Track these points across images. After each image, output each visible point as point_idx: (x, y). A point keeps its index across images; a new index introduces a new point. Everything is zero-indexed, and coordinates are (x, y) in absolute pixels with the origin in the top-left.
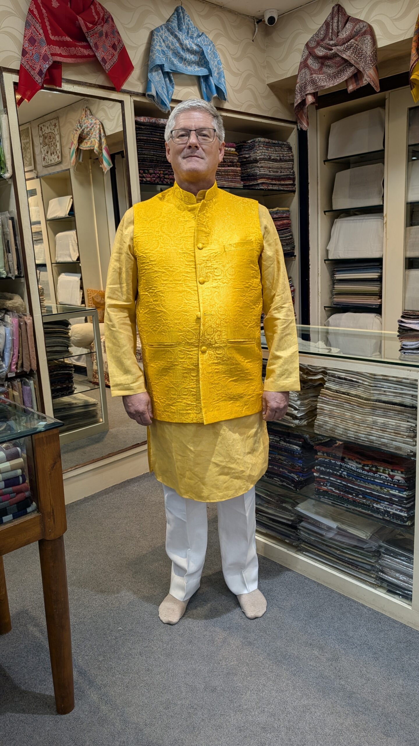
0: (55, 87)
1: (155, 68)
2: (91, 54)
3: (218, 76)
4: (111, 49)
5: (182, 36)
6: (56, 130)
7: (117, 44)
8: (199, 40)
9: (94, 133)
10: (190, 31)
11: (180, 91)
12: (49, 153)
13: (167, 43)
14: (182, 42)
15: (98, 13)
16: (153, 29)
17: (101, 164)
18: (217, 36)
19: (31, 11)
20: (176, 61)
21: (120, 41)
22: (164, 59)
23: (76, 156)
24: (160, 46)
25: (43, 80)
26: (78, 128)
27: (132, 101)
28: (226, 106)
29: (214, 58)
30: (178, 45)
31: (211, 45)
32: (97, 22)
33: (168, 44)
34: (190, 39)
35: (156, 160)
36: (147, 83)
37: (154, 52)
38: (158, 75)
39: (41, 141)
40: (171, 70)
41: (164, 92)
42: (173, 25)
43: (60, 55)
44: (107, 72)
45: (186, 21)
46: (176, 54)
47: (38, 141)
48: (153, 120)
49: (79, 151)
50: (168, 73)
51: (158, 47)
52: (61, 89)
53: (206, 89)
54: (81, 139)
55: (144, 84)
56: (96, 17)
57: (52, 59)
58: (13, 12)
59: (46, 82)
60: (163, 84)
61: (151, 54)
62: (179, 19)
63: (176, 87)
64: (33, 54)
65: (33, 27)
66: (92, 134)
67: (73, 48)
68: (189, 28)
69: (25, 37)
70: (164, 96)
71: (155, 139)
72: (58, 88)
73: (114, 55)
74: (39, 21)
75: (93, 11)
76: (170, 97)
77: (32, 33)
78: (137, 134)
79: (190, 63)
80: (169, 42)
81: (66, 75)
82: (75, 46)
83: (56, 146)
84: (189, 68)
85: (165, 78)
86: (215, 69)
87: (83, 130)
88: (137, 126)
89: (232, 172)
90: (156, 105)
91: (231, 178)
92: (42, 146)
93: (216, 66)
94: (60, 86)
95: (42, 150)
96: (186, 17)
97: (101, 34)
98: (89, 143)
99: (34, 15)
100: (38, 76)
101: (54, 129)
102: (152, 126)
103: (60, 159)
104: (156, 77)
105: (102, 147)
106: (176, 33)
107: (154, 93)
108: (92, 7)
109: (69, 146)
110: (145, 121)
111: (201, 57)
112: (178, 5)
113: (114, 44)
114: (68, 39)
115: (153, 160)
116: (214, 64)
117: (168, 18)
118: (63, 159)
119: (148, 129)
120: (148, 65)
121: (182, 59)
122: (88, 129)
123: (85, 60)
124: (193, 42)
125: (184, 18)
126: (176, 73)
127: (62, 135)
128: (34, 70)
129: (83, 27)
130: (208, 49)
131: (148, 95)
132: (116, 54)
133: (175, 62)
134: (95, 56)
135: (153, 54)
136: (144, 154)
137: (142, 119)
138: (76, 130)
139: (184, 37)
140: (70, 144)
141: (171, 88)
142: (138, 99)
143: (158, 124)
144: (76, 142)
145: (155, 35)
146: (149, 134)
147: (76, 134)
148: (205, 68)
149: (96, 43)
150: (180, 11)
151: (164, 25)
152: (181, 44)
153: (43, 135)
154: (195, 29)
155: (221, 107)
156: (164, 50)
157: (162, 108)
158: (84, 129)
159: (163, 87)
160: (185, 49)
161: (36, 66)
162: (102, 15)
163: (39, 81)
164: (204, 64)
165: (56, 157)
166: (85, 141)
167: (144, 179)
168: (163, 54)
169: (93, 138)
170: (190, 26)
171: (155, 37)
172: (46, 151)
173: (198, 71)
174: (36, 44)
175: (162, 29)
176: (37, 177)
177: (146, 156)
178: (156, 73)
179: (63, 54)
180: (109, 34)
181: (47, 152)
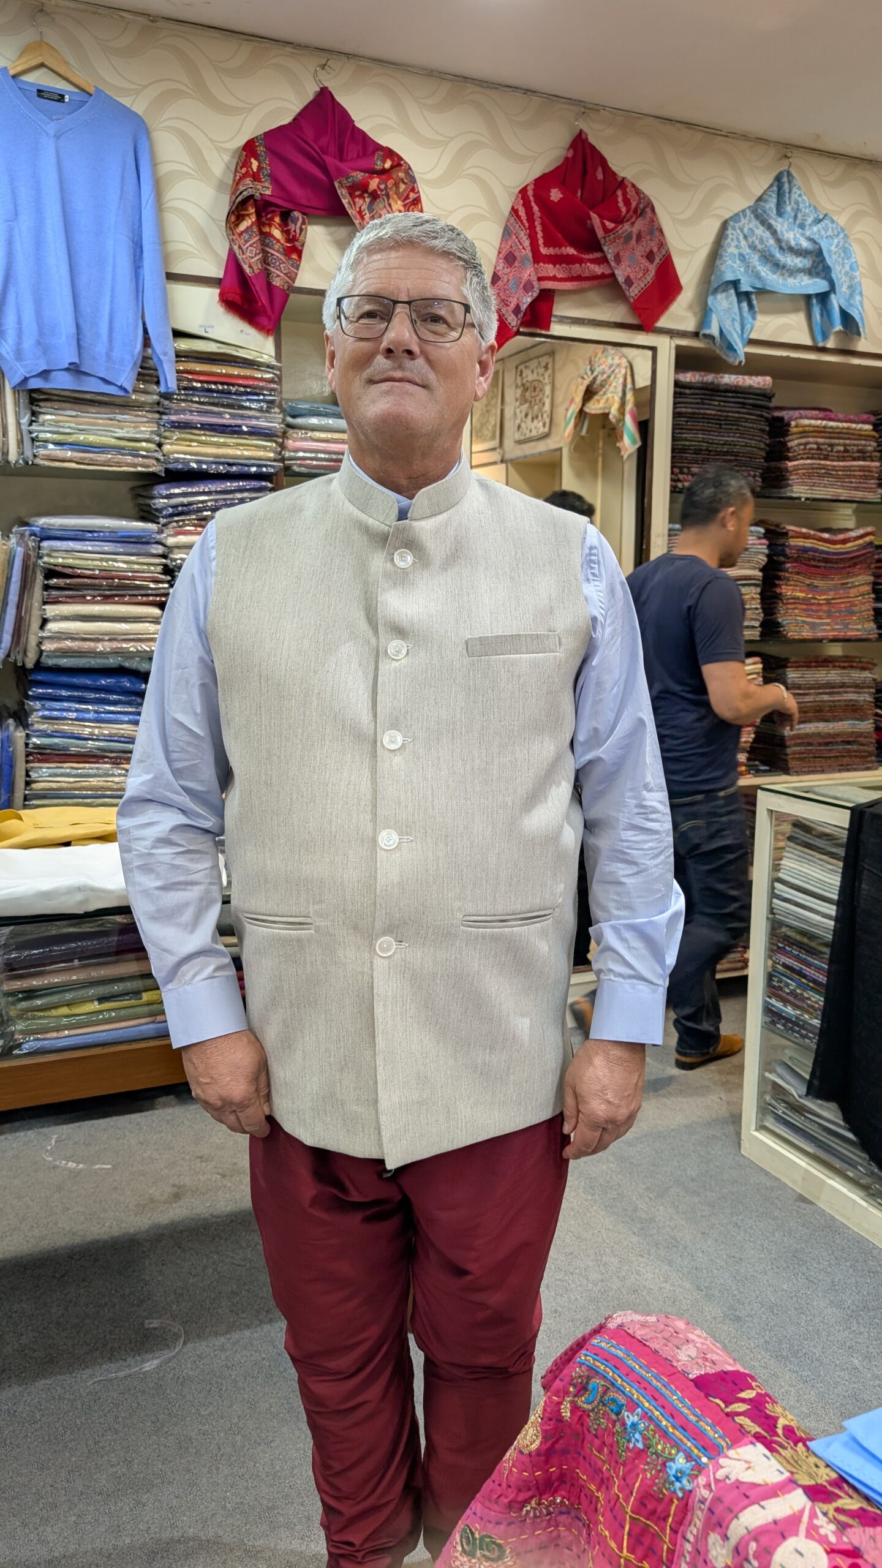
0: (539, 331)
1: (723, 287)
2: (607, 272)
3: (848, 292)
4: (644, 261)
5: (780, 225)
6: (546, 375)
7: (655, 250)
8: (815, 229)
9: (614, 384)
10: (799, 215)
11: (767, 323)
12: (530, 417)
13: (750, 240)
14: (781, 237)
15: (627, 202)
16: (727, 216)
17: (619, 441)
18: (857, 216)
19: (514, 211)
20: (764, 271)
21: (662, 244)
22: (742, 269)
23: (576, 426)
24: (737, 247)
25: (519, 322)
26: (586, 374)
27: (673, 346)
28: (862, 346)
29: (843, 259)
30: (772, 242)
31: (842, 235)
32: (624, 217)
33: (753, 242)
34: (796, 229)
35: (706, 450)
36: (705, 314)
37: (725, 258)
38: (727, 298)
39: (518, 395)
40: (754, 288)
41: (735, 329)
42: (767, 206)
43: (554, 278)
44: (632, 300)
45: (794, 196)
46: (767, 258)
47: (511, 394)
48: (710, 378)
49: (583, 415)
50: (747, 295)
51: (731, 249)
52: (550, 333)
53: (822, 315)
54: (589, 394)
55: (699, 315)
56: (624, 210)
57: (537, 286)
58: (486, 214)
59: (524, 323)
60: (735, 314)
61: (718, 262)
62: (780, 195)
63: (759, 317)
64: (508, 280)
65: (514, 237)
66: (610, 385)
67: (577, 265)
68: (798, 209)
69: (499, 253)
70: (735, 336)
71: (708, 412)
72: (543, 332)
73: (648, 270)
74: (524, 226)
75: (620, 199)
76: (745, 336)
77: (511, 247)
78: (675, 403)
79: (793, 272)
80: (754, 238)
81: (560, 309)
82: (581, 261)
83: (544, 404)
84: (791, 281)
85: (739, 302)
86: (844, 278)
87: (595, 379)
88: (678, 390)
89: (860, 471)
90: (718, 351)
91: (856, 483)
92: (518, 404)
93: (847, 273)
94: (548, 328)
95: (518, 411)
96: (794, 190)
97: (629, 238)
98: (602, 401)
99: (519, 217)
100: (513, 316)
101: (543, 375)
102: (706, 389)
103: (546, 429)
104: (724, 304)
105: (624, 410)
106: (772, 222)
107: (714, 331)
108: (619, 193)
109: (566, 405)
110: (693, 381)
111: (817, 260)
112: (781, 169)
113: (651, 251)
114: (571, 251)
115: (701, 450)
116: (843, 272)
117: (759, 194)
118: (553, 429)
119: (697, 394)
120: (709, 282)
121: (777, 266)
122: (605, 376)
123: (595, 282)
124: (802, 235)
125: (790, 192)
126: (762, 292)
127: (557, 384)
128: (507, 305)
129: (597, 230)
130: (831, 245)
131: (705, 335)
132: (653, 269)
133: (763, 274)
134: (613, 275)
135: (721, 261)
136: (686, 440)
137: (688, 377)
138: (583, 378)
139: (786, 227)
140: (568, 402)
141: (750, 320)
142: (684, 342)
143: (718, 385)
144: (579, 399)
145: (730, 228)
146: (698, 403)
147: (582, 384)
148: (824, 278)
149: (618, 253)
150: (785, 179)
151: (749, 207)
152: (778, 241)
153: (523, 385)
154: (811, 209)
155: (852, 348)
156: (744, 253)
157: (727, 356)
158: (597, 376)
159: (734, 320)
160: (785, 247)
161: (510, 299)
162: (634, 204)
163: (514, 323)
164: (823, 271)
165: (541, 424)
166: (596, 397)
167: (680, 485)
168: (740, 259)
169: (612, 392)
170: (801, 205)
171: (730, 231)
172: (523, 414)
173: (807, 286)
174: (516, 264)
175: (745, 216)
176: (502, 461)
177: (687, 443)
178: (724, 295)
179: (559, 276)
180: (643, 235)
181: (526, 415)
